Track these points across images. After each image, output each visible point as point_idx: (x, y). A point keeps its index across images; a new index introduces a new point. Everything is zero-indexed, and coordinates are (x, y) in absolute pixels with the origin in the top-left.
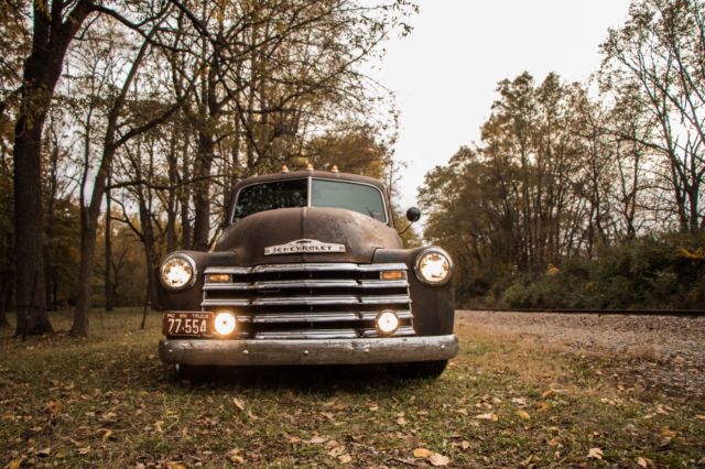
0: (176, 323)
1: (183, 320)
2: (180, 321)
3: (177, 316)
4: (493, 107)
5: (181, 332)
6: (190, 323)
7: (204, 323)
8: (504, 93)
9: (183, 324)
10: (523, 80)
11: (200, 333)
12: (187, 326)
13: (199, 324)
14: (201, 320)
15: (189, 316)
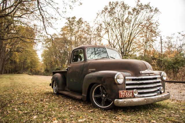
0: (123, 94)
1: (125, 93)
2: (124, 93)
3: (123, 92)
4: (65, 24)
5: (125, 97)
6: (127, 94)
7: (131, 93)
8: (69, 20)
9: (125, 94)
10: (74, 18)
11: (130, 96)
12: (126, 95)
13: (130, 94)
14: (130, 93)
15: (127, 92)
